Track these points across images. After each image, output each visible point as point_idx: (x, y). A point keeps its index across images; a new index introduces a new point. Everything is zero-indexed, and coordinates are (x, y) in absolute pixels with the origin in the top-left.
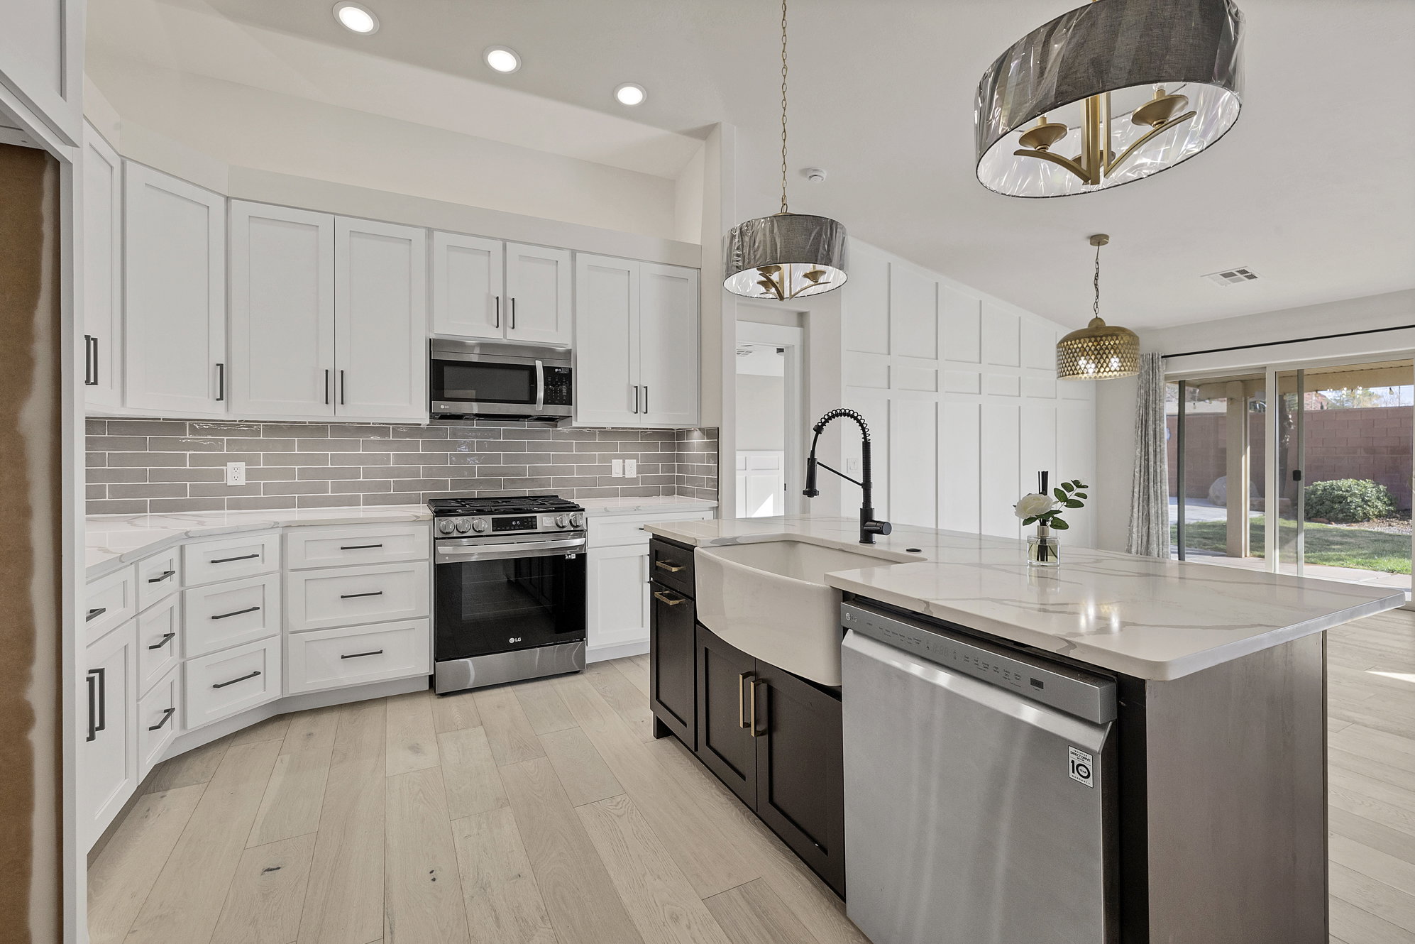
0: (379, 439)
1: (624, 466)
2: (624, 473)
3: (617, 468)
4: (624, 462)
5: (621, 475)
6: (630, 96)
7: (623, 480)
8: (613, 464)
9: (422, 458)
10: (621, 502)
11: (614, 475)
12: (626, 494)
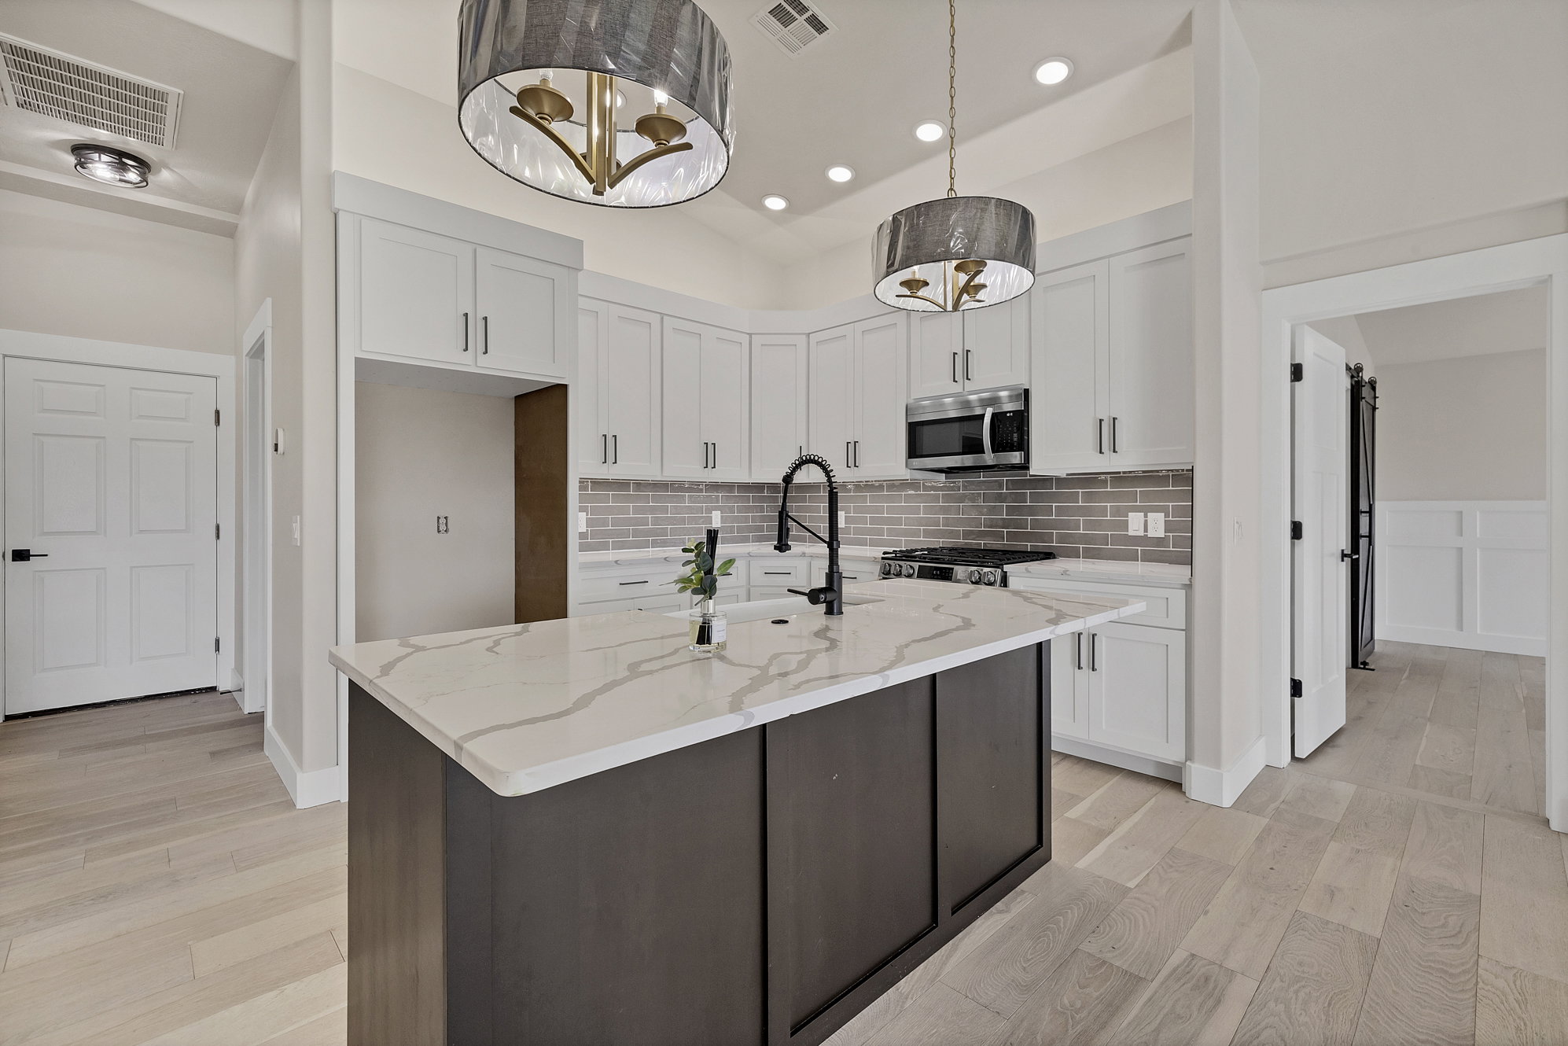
0: (913, 492)
1: (1146, 522)
2: (1146, 530)
3: (1135, 524)
4: (1146, 516)
5: (1141, 533)
6: (1053, 73)
7: (1143, 540)
8: (1130, 519)
9: (945, 510)
10: (1139, 568)
11: (1131, 533)
12: (1148, 558)
